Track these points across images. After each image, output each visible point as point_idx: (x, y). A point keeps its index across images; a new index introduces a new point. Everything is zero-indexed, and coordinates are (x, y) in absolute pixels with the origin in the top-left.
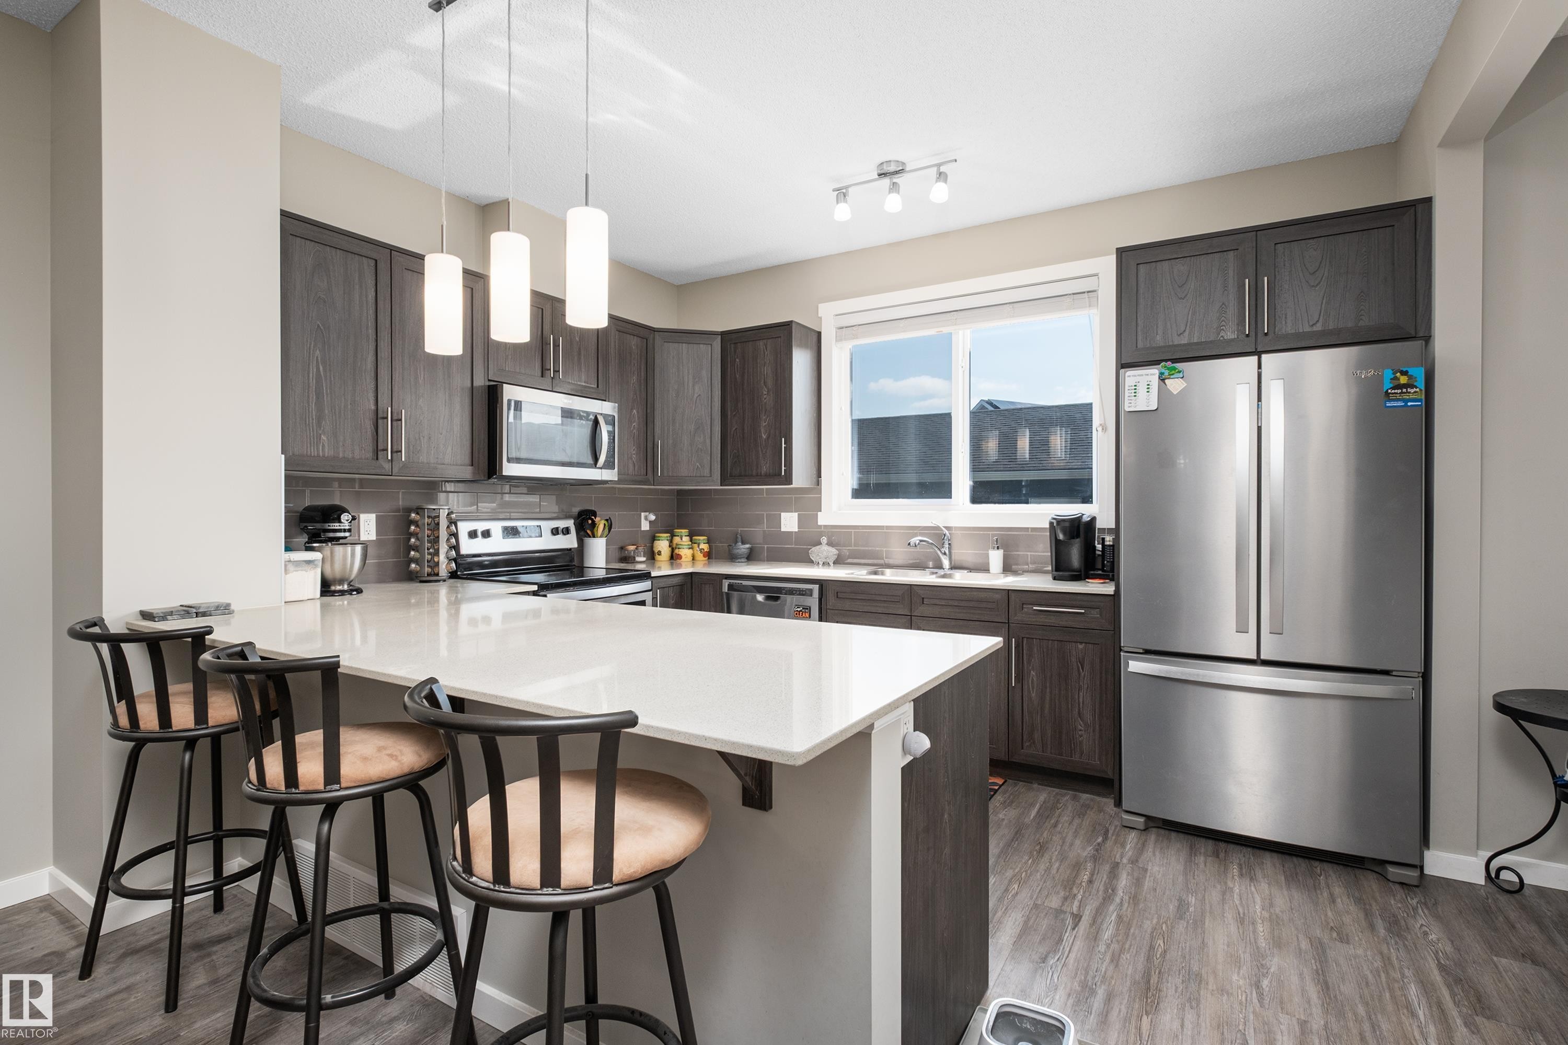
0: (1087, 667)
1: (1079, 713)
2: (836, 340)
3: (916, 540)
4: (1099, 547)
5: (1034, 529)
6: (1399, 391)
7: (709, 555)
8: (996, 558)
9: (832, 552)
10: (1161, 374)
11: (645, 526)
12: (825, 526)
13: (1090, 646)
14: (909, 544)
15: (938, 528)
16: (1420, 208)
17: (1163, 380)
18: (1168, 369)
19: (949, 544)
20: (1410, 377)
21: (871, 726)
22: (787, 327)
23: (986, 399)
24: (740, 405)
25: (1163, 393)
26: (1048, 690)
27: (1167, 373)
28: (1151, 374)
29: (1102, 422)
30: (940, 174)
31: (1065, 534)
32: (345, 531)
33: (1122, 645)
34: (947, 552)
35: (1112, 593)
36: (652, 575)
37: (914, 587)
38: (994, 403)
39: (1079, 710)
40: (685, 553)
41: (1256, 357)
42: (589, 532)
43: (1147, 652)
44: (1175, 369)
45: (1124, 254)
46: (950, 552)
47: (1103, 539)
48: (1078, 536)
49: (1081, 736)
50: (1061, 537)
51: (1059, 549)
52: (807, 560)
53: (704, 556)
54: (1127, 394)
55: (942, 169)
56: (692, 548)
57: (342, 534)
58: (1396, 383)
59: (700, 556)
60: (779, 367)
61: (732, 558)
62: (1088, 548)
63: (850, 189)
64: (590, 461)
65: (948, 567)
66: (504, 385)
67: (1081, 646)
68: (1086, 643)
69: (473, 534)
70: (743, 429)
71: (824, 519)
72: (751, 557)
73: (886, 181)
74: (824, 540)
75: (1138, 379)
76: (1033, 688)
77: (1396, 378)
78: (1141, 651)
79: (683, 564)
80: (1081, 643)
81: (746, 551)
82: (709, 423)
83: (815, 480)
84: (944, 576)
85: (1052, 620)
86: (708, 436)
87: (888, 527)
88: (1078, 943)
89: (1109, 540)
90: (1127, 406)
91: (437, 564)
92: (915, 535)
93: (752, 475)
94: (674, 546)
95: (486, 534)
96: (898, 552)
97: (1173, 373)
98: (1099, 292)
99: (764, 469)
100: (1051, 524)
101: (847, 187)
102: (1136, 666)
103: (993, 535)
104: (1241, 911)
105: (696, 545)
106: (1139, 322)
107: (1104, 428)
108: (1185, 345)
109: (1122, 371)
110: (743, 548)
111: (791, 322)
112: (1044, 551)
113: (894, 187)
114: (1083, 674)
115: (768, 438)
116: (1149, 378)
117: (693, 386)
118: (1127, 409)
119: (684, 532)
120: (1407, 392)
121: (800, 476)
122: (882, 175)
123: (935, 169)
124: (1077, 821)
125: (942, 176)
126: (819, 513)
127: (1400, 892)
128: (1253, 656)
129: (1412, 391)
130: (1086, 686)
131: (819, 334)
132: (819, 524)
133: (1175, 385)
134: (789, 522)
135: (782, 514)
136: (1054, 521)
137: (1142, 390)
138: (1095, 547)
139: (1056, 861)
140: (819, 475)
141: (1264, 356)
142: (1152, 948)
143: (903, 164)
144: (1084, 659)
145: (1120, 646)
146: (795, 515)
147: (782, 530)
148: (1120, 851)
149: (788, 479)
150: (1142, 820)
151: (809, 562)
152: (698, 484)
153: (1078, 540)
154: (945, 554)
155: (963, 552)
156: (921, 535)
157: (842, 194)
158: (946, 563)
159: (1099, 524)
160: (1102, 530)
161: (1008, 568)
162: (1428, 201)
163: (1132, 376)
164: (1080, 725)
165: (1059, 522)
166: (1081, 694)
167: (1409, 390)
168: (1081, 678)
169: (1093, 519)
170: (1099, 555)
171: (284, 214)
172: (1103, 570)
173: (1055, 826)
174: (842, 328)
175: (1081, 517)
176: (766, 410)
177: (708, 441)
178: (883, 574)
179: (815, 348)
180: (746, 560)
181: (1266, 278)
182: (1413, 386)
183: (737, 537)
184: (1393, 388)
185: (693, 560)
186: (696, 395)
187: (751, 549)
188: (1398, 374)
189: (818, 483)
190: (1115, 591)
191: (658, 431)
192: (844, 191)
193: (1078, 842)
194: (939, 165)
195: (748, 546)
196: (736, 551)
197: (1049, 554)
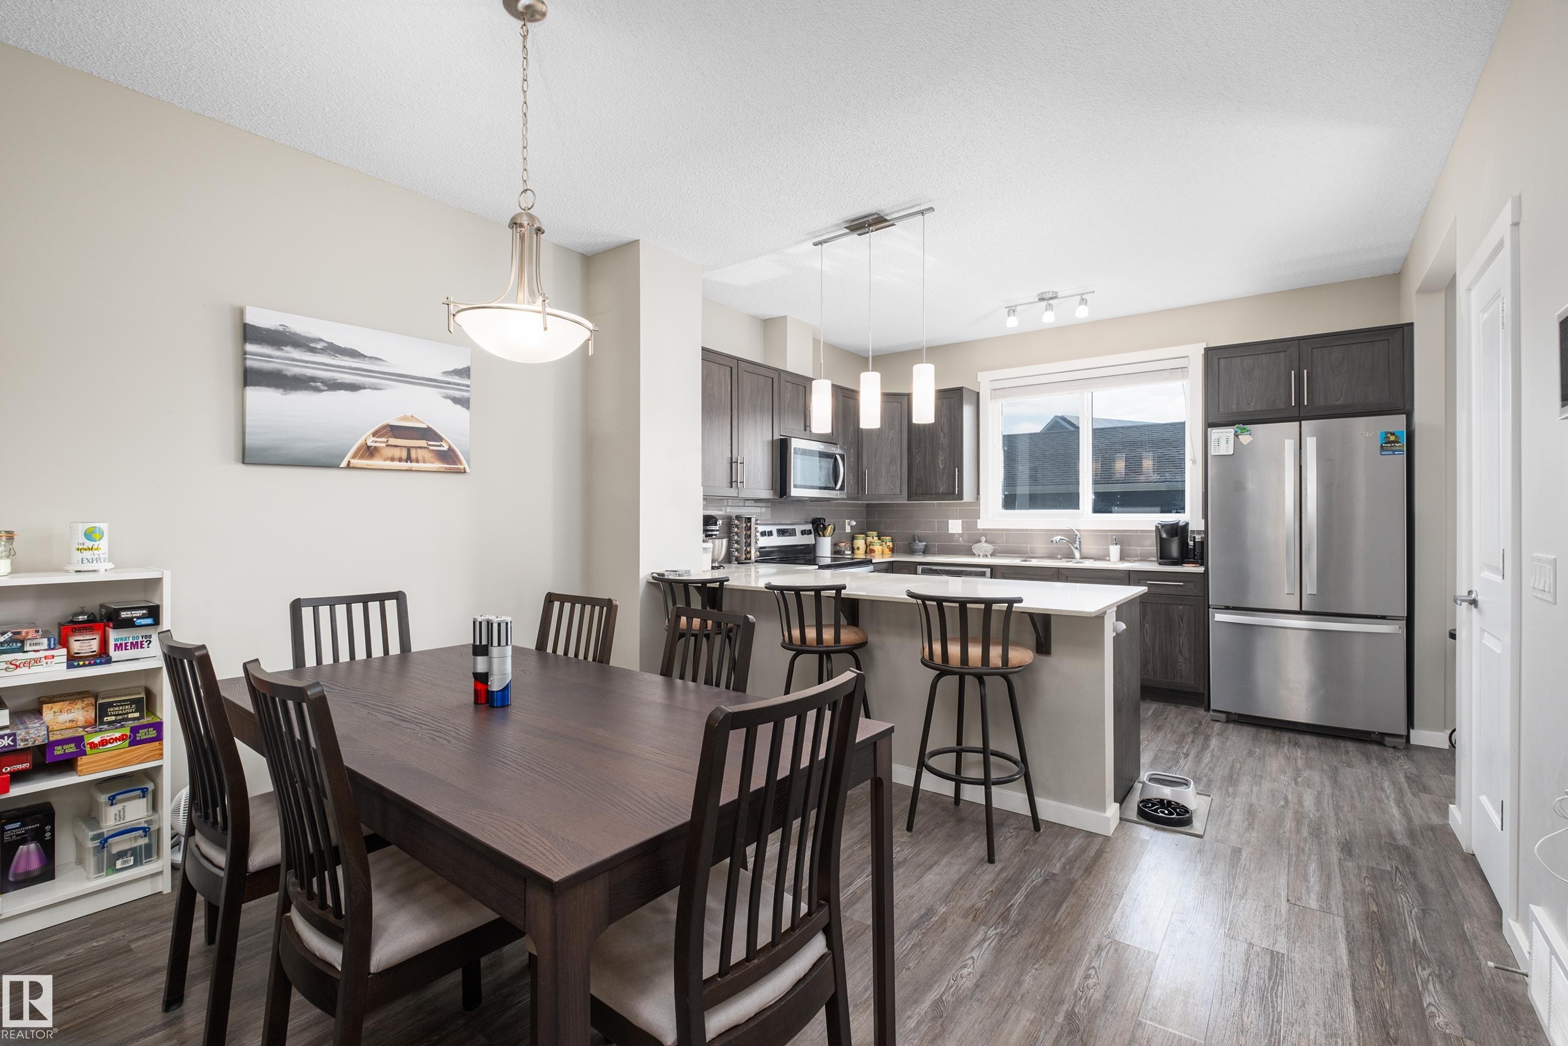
0: (1185, 621)
1: (1180, 651)
2: (991, 399)
3: (1057, 538)
4: (1191, 543)
5: (1142, 531)
6: (1390, 445)
7: (892, 550)
8: (1115, 551)
9: (990, 548)
10: (1236, 432)
11: (848, 530)
12: (982, 529)
13: (1188, 607)
14: (1052, 541)
15: (1073, 531)
16: (1406, 329)
17: (1237, 436)
18: (1240, 429)
19: (1080, 542)
20: (1396, 437)
21: (1105, 613)
22: (960, 389)
23: (1060, 415)
24: (922, 445)
25: (1237, 444)
26: (1158, 636)
27: (1239, 431)
28: (1229, 432)
29: (1192, 458)
30: (1083, 299)
31: (1167, 534)
32: (717, 530)
33: (1210, 604)
34: (1078, 547)
35: (1203, 572)
36: (873, 562)
37: (1062, 570)
38: (1068, 418)
39: (1180, 648)
40: (877, 548)
41: (1298, 423)
42: (821, 533)
43: (1227, 608)
44: (1245, 429)
45: (1209, 352)
46: (1080, 547)
47: (1194, 537)
48: (1176, 535)
49: (1181, 666)
50: (1164, 536)
51: (1163, 545)
52: (971, 553)
53: (890, 551)
54: (1213, 444)
55: (1084, 297)
56: (882, 545)
57: (714, 533)
58: (1387, 440)
59: (887, 551)
60: (953, 418)
61: (912, 552)
62: (1183, 544)
63: (1018, 307)
64: (832, 485)
65: (1078, 557)
66: (792, 439)
67: (1181, 607)
68: (1184, 605)
69: (763, 534)
70: (925, 462)
71: (983, 524)
72: (925, 552)
73: (1045, 303)
74: (983, 539)
75: (1220, 435)
76: (1147, 635)
77: (1388, 437)
78: (1223, 607)
79: (876, 556)
80: (1181, 605)
81: (923, 547)
82: (899, 456)
83: (976, 496)
84: (1078, 563)
85: (1161, 590)
86: (899, 466)
87: (1031, 530)
88: (1188, 764)
89: (1198, 538)
90: (1213, 451)
91: (750, 552)
92: (1057, 535)
93: (932, 494)
94: (868, 544)
95: (770, 534)
96: (1040, 546)
97: (1244, 431)
98: (1190, 369)
99: (942, 489)
100: (1157, 527)
101: (1016, 306)
102: (1220, 617)
103: (1112, 536)
104: (1288, 754)
105: (884, 543)
106: (1220, 395)
107: (1194, 462)
108: (1251, 412)
109: (1209, 429)
110: (921, 545)
111: (962, 387)
112: (1152, 546)
113: (1050, 307)
114: (1182, 625)
115: (944, 468)
116: (1228, 434)
117: (889, 431)
118: (1213, 454)
119: (875, 533)
120: (1394, 446)
121: (968, 495)
122: (1042, 299)
123: (1080, 296)
124: (1180, 717)
125: (1083, 301)
126: (978, 520)
127: (1391, 750)
128: (1297, 609)
129: (1398, 445)
130: (1184, 633)
131: (978, 394)
132: (979, 527)
133: (1245, 439)
134: (955, 527)
135: (950, 521)
136: (1159, 525)
137: (1223, 442)
138: (1188, 543)
139: (1170, 733)
140: (978, 494)
141: (1303, 422)
142: (1233, 766)
143: (1056, 293)
144: (1183, 615)
145: (1209, 605)
146: (960, 522)
147: (950, 532)
148: (1210, 730)
149: (960, 496)
150: (1224, 715)
151: (973, 554)
152: (892, 499)
153: (1176, 538)
154: (1077, 548)
155: (1090, 547)
156: (1061, 535)
157: (1012, 310)
158: (1077, 554)
159: (1190, 528)
160: (1193, 532)
161: (1122, 558)
162: (1411, 324)
163: (1215, 433)
164: (1181, 659)
165: (1163, 526)
166: (1181, 638)
167: (1396, 444)
168: (1181, 628)
169: (1187, 524)
170: (1191, 549)
171: (704, 349)
172: (1194, 559)
173: (1166, 719)
174: (996, 390)
175: (1178, 523)
176: (943, 448)
177: (899, 470)
178: (1030, 561)
179: (976, 404)
180: (922, 554)
181: (1305, 371)
182: (1398, 442)
183: (914, 538)
184: (1386, 443)
185: (882, 553)
186: (890, 438)
187: (926, 546)
188: (1389, 435)
189: (978, 499)
190: (1205, 571)
191: (865, 463)
192: (1014, 308)
193: (1182, 726)
194: (1082, 294)
195: (924, 543)
196: (916, 547)
197: (1155, 548)
